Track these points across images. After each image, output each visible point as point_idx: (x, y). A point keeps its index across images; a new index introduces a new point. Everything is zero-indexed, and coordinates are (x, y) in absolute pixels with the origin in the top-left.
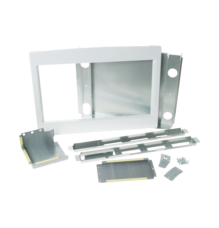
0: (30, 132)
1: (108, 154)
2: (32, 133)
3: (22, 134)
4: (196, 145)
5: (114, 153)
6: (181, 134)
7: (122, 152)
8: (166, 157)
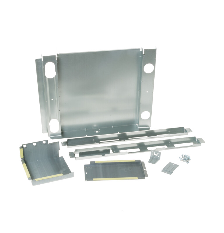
0: (32, 144)
1: (105, 152)
2: (35, 144)
3: (23, 145)
4: (200, 146)
5: (111, 151)
6: (185, 133)
7: (120, 151)
8: (156, 154)
